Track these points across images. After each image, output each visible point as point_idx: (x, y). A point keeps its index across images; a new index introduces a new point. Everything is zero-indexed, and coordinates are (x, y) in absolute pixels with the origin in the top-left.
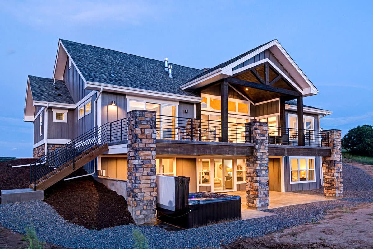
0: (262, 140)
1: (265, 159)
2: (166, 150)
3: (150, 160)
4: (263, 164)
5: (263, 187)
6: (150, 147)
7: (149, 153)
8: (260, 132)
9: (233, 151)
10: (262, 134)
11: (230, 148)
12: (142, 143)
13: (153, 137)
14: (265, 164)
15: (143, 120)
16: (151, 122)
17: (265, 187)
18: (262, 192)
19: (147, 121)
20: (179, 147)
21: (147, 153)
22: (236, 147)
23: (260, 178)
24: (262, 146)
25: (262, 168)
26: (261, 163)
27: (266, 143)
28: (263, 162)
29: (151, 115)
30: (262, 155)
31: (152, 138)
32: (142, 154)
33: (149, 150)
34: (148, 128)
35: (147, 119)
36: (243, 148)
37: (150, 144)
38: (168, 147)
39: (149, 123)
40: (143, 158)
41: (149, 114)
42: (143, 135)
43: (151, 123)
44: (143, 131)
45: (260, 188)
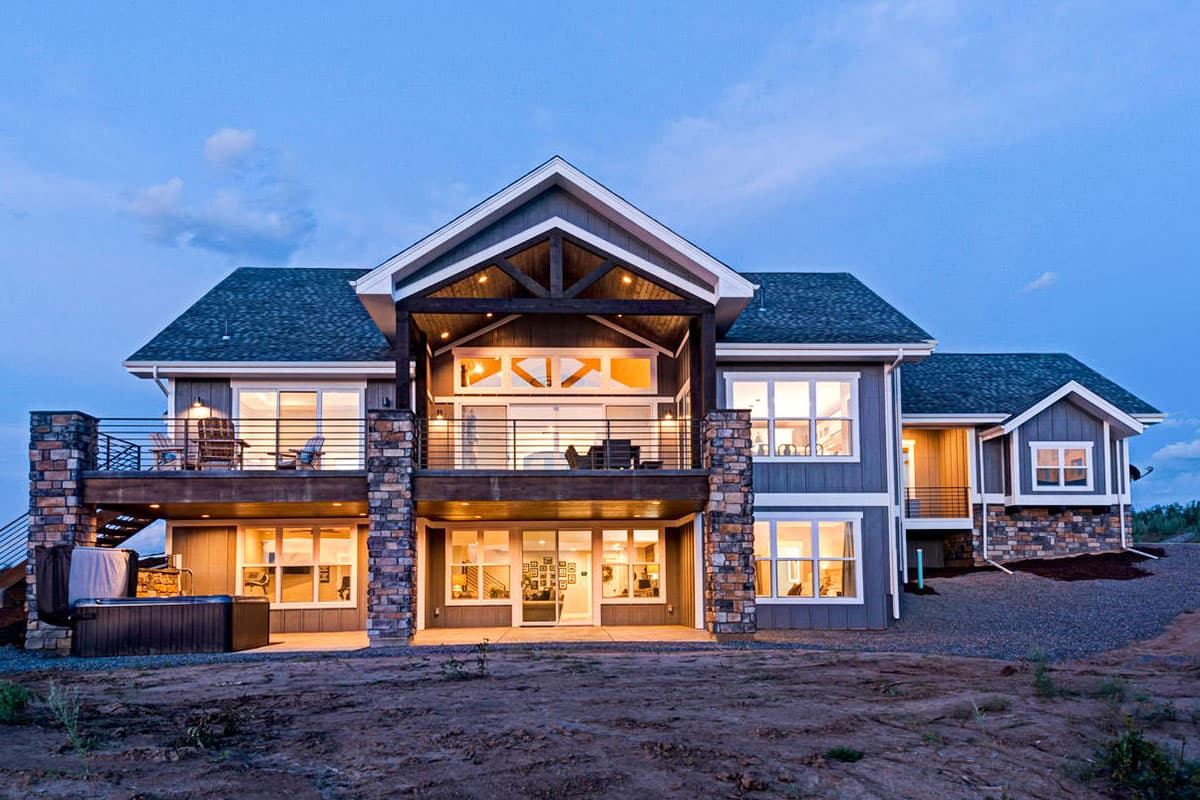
0: (388, 458)
1: (397, 509)
2: (110, 493)
3: (62, 515)
4: (390, 521)
5: (390, 583)
6: (61, 487)
7: (61, 500)
8: (381, 436)
9: (302, 492)
10: (388, 443)
11: (290, 483)
12: (43, 480)
13: (69, 467)
14: (396, 522)
15: (47, 433)
16: (67, 435)
17: (395, 584)
18: (384, 599)
19: (58, 434)
20: (145, 485)
21: (53, 501)
22: (311, 482)
23: (378, 560)
24: (386, 474)
25: (386, 533)
26: (383, 519)
27: (404, 465)
28: (389, 518)
29: (67, 419)
30: (389, 498)
31: (66, 470)
32: (43, 504)
33: (59, 495)
34: (58, 448)
35: (57, 429)
36: (334, 483)
37: (62, 481)
38: (117, 488)
39: (61, 438)
40: (45, 512)
41: (61, 418)
42: (46, 464)
43: (64, 436)
44: (46, 455)
45: (379, 586)
